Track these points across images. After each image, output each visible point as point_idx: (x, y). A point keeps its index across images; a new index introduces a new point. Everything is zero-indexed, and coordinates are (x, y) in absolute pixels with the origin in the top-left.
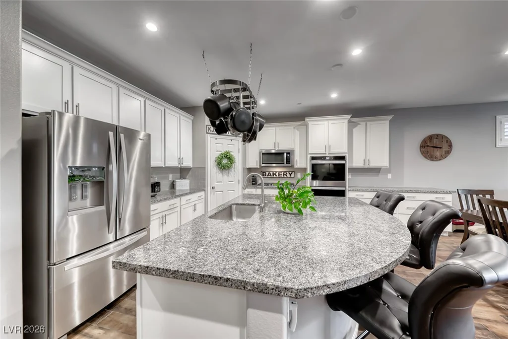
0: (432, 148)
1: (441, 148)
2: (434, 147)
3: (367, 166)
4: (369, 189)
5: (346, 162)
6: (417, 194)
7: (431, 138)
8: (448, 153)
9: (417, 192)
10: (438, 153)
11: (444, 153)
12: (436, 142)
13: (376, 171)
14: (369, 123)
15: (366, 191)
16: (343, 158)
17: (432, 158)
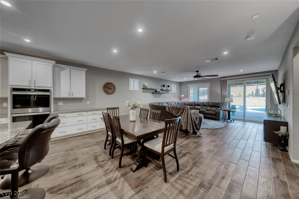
0: (108, 89)
1: (111, 89)
2: (109, 88)
3: (71, 97)
4: (69, 112)
5: (51, 94)
6: (97, 111)
7: (107, 84)
8: (114, 91)
9: (97, 110)
10: (110, 91)
11: (112, 91)
12: (109, 86)
13: (80, 99)
14: (72, 70)
15: (67, 113)
16: (48, 91)
17: (108, 93)
